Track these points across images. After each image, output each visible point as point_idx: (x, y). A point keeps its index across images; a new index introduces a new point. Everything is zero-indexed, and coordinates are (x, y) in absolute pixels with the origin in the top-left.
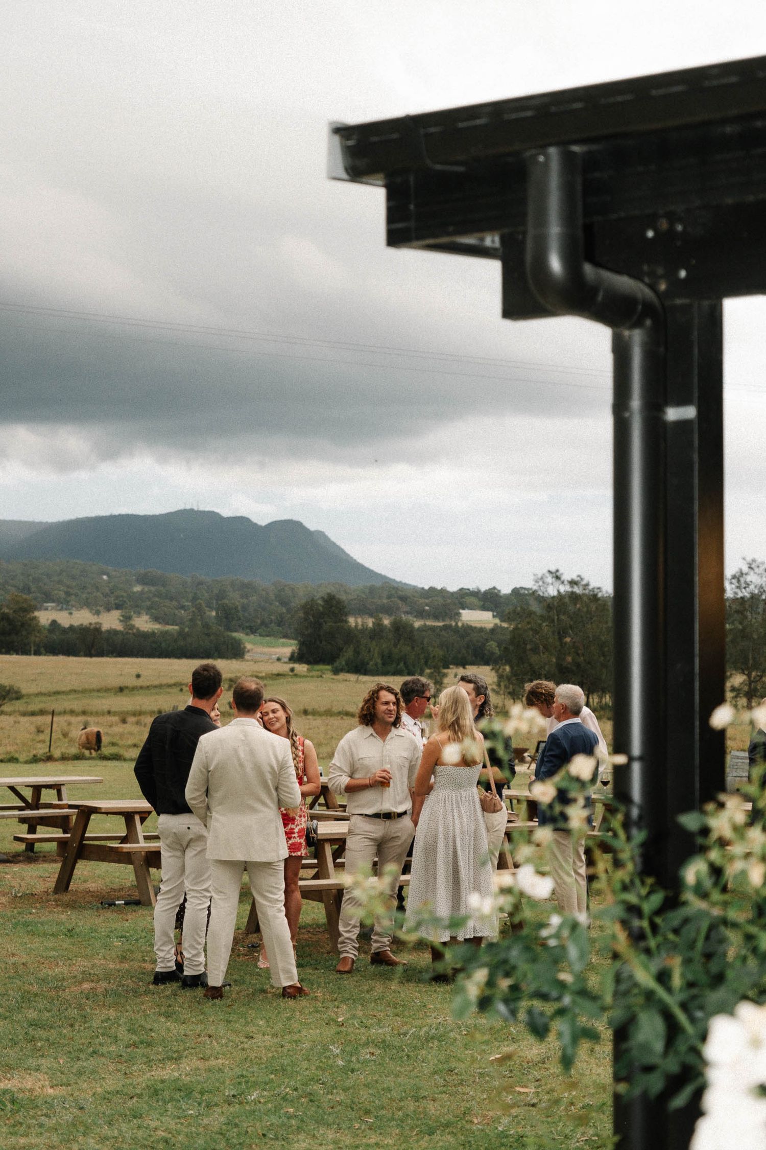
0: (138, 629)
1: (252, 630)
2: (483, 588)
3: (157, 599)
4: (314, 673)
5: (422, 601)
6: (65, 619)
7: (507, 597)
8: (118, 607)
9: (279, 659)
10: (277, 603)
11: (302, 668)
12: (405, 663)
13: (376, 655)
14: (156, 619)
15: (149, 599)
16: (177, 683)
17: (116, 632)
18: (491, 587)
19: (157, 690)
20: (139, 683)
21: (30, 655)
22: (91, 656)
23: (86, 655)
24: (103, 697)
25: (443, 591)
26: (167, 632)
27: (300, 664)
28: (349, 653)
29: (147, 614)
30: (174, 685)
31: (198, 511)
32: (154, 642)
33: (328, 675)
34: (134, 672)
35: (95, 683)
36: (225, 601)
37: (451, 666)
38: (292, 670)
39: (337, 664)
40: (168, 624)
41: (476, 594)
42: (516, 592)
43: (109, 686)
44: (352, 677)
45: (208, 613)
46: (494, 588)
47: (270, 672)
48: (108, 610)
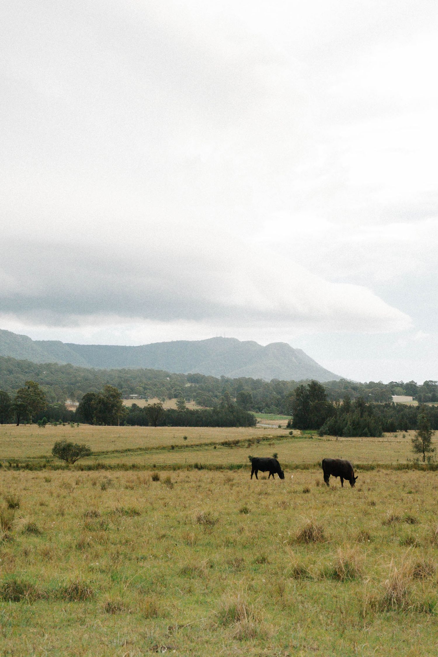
0: (187, 409)
1: (260, 410)
2: (406, 381)
3: (200, 391)
4: (305, 435)
5: (367, 390)
6: (142, 404)
7: (422, 387)
8: (176, 396)
9: (280, 427)
10: (275, 393)
11: (297, 432)
12: (368, 428)
13: (349, 423)
14: (199, 403)
15: (195, 391)
16: (212, 442)
17: (173, 411)
18: (410, 381)
19: (197, 448)
20: (185, 443)
21: (118, 426)
22: (155, 425)
23: (152, 426)
24: (160, 453)
25: (379, 385)
26: (206, 411)
27: (295, 430)
28: (330, 421)
29: (194, 401)
30: (210, 444)
31: (224, 338)
32: (198, 417)
33: (316, 437)
34: (183, 435)
35: (155, 443)
36: (243, 391)
37: (397, 431)
38: (291, 433)
39: (322, 429)
40: (206, 406)
41: (401, 385)
42: (426, 384)
43: (164, 446)
44: (333, 438)
45: (231, 399)
46: (413, 382)
47: (276, 435)
48: (170, 398)
